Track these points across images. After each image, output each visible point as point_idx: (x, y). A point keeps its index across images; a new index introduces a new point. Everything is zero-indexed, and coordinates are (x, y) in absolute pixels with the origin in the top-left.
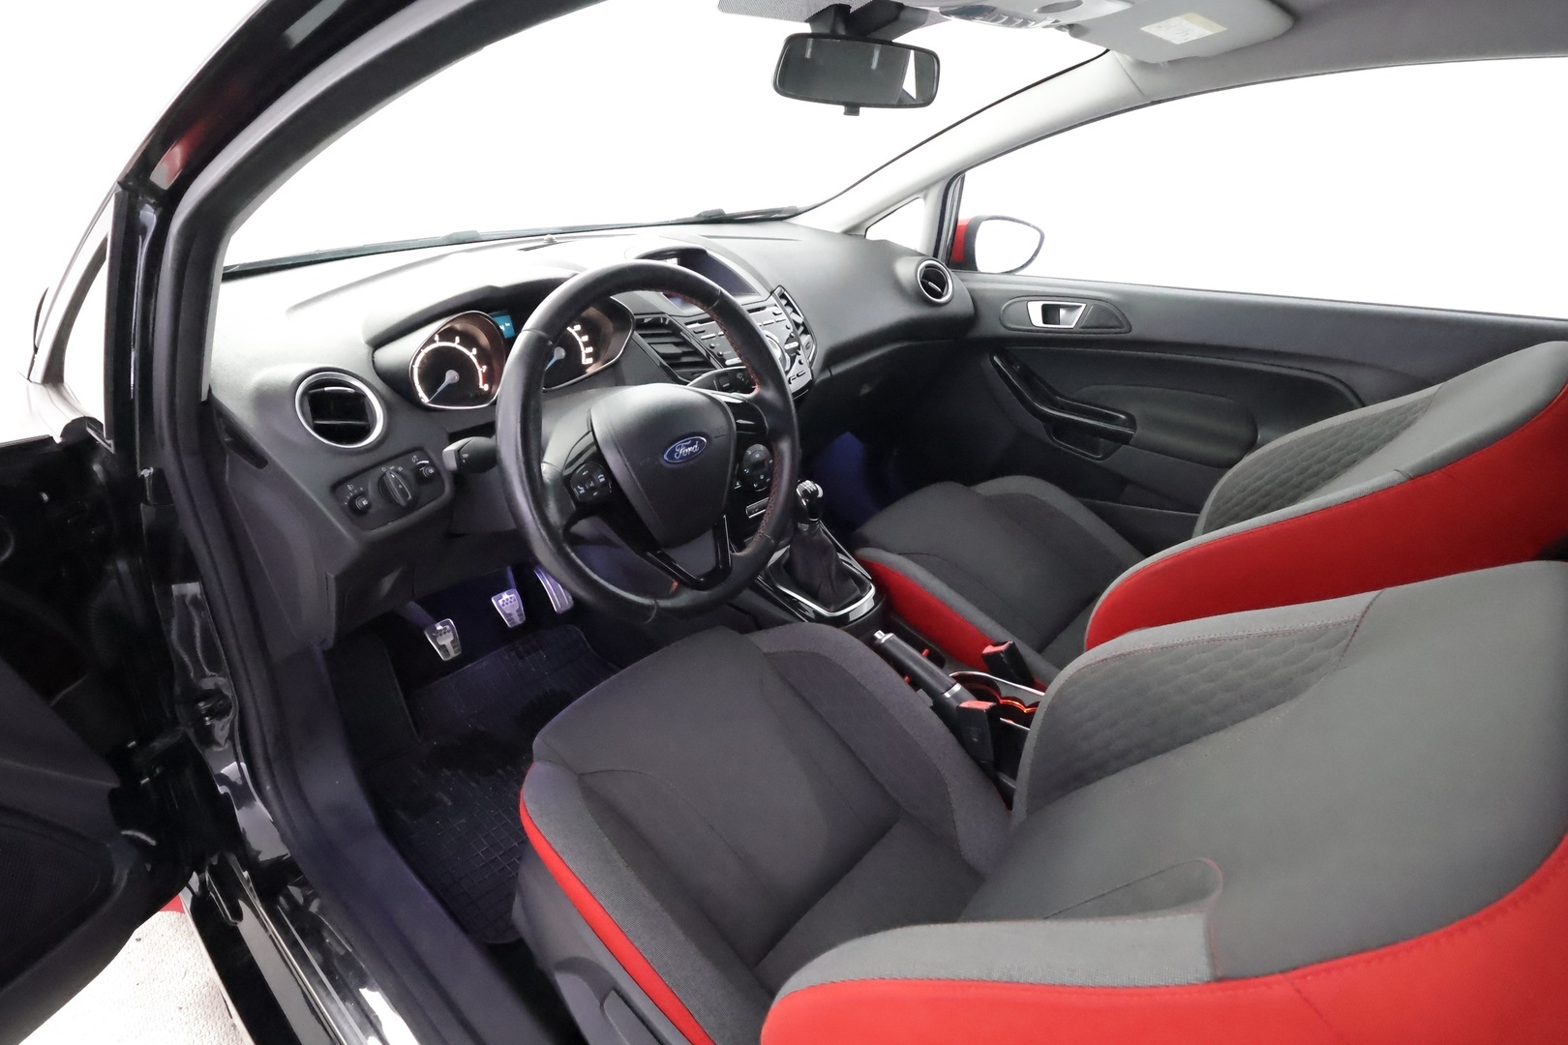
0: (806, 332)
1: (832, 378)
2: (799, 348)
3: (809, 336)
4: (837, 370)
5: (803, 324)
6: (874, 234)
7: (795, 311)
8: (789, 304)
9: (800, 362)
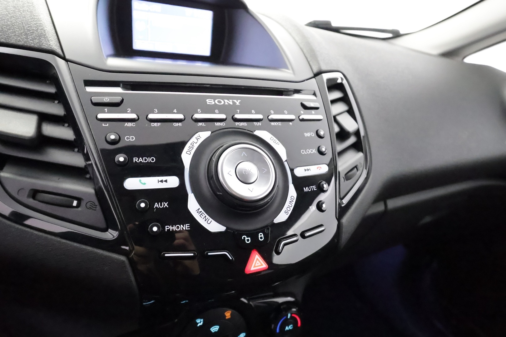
0: (358, 146)
1: (386, 212)
2: (327, 178)
3: (361, 155)
4: (394, 203)
5: (357, 133)
6: (473, 59)
7: (350, 112)
8: (345, 99)
9: (319, 207)
